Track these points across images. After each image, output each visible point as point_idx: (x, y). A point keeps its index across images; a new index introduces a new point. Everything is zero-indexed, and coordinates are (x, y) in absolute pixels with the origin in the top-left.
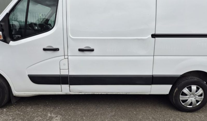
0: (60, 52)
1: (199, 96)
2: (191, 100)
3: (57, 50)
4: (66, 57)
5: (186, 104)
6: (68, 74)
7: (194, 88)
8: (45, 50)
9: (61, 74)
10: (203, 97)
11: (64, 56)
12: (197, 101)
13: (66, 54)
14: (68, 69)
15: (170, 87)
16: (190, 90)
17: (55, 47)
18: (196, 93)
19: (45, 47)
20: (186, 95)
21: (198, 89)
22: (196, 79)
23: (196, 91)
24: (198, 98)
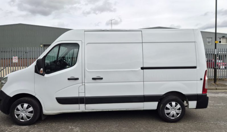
0: (80, 81)
1: (178, 110)
2: (173, 113)
3: (77, 79)
4: (84, 84)
5: (170, 116)
6: (84, 96)
7: (174, 103)
8: (69, 79)
9: (80, 96)
10: (181, 110)
11: (82, 83)
12: (178, 114)
13: (83, 82)
14: (85, 92)
15: (156, 103)
16: (171, 106)
17: (76, 77)
18: (175, 108)
19: (69, 77)
20: (169, 109)
21: (176, 105)
22: (174, 97)
23: (176, 106)
24: (178, 111)
